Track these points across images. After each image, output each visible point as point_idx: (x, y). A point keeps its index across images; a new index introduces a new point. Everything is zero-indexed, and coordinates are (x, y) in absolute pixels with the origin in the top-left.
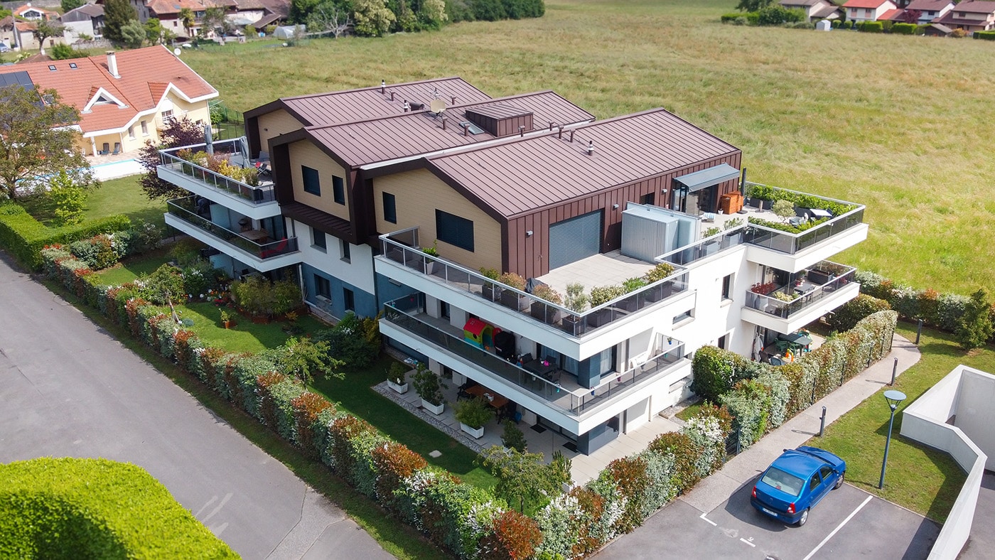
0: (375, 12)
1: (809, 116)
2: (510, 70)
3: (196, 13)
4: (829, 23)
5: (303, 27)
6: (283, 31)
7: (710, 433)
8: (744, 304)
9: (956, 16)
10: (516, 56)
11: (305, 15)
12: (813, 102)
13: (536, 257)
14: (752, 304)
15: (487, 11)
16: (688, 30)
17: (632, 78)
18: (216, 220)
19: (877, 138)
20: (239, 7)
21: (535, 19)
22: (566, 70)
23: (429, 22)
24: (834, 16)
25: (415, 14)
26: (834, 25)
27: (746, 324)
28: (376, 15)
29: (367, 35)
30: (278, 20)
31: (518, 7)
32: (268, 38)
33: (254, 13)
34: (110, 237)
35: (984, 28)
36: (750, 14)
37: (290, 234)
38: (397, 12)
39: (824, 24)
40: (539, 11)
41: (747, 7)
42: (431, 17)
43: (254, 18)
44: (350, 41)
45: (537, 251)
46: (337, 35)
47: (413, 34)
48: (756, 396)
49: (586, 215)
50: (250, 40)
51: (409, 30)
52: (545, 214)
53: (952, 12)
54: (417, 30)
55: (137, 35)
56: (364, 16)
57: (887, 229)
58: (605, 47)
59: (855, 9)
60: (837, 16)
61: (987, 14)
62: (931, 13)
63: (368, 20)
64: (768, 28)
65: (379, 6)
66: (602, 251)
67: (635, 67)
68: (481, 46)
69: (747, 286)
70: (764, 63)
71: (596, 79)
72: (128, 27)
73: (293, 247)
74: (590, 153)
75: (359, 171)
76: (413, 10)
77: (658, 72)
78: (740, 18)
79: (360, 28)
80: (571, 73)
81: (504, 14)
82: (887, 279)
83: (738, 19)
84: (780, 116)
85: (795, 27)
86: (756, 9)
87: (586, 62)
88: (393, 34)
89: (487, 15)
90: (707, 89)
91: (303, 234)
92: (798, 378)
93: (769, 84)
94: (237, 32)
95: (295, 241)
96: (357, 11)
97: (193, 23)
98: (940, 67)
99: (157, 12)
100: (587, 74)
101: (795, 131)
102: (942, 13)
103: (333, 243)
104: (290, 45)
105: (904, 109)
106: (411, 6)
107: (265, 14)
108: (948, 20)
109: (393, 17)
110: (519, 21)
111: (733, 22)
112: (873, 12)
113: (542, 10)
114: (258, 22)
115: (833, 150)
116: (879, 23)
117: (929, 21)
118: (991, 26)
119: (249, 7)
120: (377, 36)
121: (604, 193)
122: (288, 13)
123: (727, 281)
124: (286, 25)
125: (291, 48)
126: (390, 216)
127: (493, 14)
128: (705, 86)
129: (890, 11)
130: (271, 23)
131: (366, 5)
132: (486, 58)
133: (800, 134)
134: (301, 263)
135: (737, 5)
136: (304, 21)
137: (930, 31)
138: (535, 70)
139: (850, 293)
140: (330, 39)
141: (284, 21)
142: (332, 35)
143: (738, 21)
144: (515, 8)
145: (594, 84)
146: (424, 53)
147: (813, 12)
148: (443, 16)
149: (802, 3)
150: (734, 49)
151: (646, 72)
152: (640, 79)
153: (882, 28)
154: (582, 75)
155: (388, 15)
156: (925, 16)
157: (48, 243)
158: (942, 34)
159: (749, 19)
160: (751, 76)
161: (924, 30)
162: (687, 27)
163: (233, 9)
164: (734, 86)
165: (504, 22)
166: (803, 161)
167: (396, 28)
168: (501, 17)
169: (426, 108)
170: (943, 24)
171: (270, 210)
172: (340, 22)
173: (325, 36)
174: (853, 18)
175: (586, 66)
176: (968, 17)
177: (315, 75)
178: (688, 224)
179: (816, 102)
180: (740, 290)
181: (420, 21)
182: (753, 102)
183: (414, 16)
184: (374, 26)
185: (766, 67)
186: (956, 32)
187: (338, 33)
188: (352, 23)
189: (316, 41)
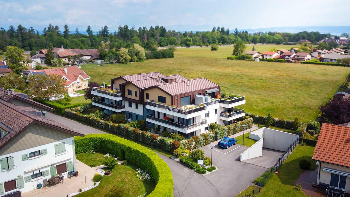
0: (125, 56)
1: (246, 83)
2: (166, 72)
3: (71, 56)
4: (259, 59)
5: (103, 60)
6: (97, 62)
7: (211, 134)
8: (220, 116)
9: (296, 57)
10: (167, 68)
11: (104, 57)
12: (248, 80)
13: (178, 104)
14: (222, 115)
15: (157, 56)
16: (217, 61)
17: (200, 74)
18: (106, 102)
19: (262, 88)
20: (84, 55)
21: (171, 58)
22: (181, 72)
23: (140, 59)
24: (261, 57)
25: (136, 57)
26: (261, 60)
27: (221, 120)
28: (126, 57)
29: (123, 63)
30: (95, 58)
31: (166, 55)
32: (92, 64)
33: (88, 57)
34: (79, 107)
35: (304, 60)
36: (236, 57)
37: (123, 105)
38: (131, 56)
39: (257, 60)
40: (173, 56)
41: (235, 54)
42: (141, 58)
43: (88, 58)
44: (118, 65)
45: (178, 102)
46: (114, 63)
47: (136, 62)
48: (220, 129)
49: (187, 96)
50: (88, 64)
51: (134, 62)
52: (180, 95)
53: (295, 56)
54: (137, 61)
55: (56, 63)
56: (122, 57)
57: (258, 106)
58: (192, 66)
59: (267, 55)
60: (262, 57)
61: (305, 56)
62: (289, 56)
63: (123, 59)
64: (241, 61)
65: (126, 55)
66: (191, 104)
67: (201, 71)
68: (157, 66)
69: (220, 112)
70: (237, 70)
71: (190, 74)
72: (53, 61)
73: (124, 107)
74: (188, 85)
75: (141, 89)
76: (136, 56)
77: (207, 73)
78: (233, 58)
79: (120, 61)
80: (183, 73)
81: (162, 57)
82: (253, 114)
83: (232, 58)
84: (238, 83)
85: (249, 60)
86: (238, 55)
87: (187, 70)
88: (130, 63)
89: (157, 57)
90: (220, 77)
91: (126, 104)
92: (229, 127)
93: (237, 76)
94: (83, 62)
95: (124, 106)
96: (120, 56)
97: (71, 59)
98: (287, 71)
99: (60, 56)
100: (187, 73)
101: (242, 87)
102: (292, 56)
103: (134, 105)
104: (100, 66)
105: (272, 82)
106: (135, 55)
107: (91, 57)
108: (294, 58)
109: (130, 58)
110: (166, 59)
111: (230, 59)
112: (272, 56)
113: (173, 55)
114: (89, 59)
115: (250, 91)
116: (274, 59)
117: (288, 59)
118: (307, 60)
119: (87, 55)
120: (125, 63)
121: (191, 92)
122: (99, 56)
123: (216, 110)
124: (98, 60)
125: (101, 67)
126: (148, 98)
127: (159, 57)
128: (220, 76)
129: (277, 56)
130: (93, 60)
131: (122, 54)
132: (158, 69)
133: (243, 87)
134: (125, 111)
135: (232, 54)
136: (103, 59)
137: (288, 61)
138: (172, 72)
139: (243, 115)
140: (112, 64)
141: (97, 59)
142: (112, 63)
143: (232, 59)
144: (165, 55)
145: (189, 76)
146: (140, 68)
147: (254, 56)
148: (145, 57)
149: (251, 54)
150: (229, 67)
151: (204, 73)
152: (202, 74)
153: (274, 61)
154: (186, 73)
155: (129, 57)
156: (287, 57)
157: (66, 108)
158: (291, 62)
159: (235, 58)
160: (233, 74)
161: (286, 61)
162: (217, 60)
163: (82, 55)
164: (228, 76)
165: (162, 59)
166: (242, 93)
167: (131, 61)
168: (161, 58)
169: (153, 78)
170: (292, 59)
171: (120, 99)
172: (115, 59)
173: (110, 63)
174: (266, 58)
175: (187, 71)
176: (299, 57)
177: (111, 74)
178: (207, 98)
179: (249, 80)
180: (219, 112)
181: (138, 59)
182: (232, 80)
183: (136, 58)
184: (125, 60)
185: (238, 71)
186: (296, 61)
187: (114, 62)
188: (118, 59)
189: (108, 65)
